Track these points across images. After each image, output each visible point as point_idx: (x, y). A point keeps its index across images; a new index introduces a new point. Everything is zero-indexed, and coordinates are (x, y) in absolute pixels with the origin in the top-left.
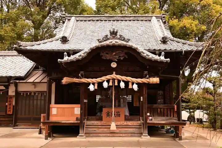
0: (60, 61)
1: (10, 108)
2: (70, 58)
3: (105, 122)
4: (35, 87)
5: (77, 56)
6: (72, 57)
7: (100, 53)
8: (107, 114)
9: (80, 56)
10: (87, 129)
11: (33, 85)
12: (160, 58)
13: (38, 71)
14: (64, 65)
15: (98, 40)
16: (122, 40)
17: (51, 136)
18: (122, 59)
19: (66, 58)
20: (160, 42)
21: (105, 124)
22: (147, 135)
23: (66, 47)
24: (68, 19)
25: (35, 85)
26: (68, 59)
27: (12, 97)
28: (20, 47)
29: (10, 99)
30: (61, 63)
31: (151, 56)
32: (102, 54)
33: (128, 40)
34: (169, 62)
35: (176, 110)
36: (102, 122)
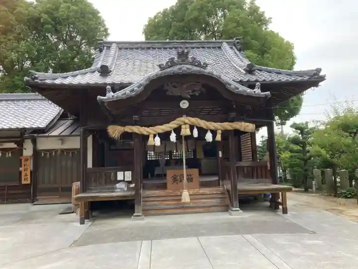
0: (100, 99)
1: (26, 175)
2: (115, 95)
3: (171, 191)
4: (63, 143)
5: (127, 90)
6: (120, 94)
7: (163, 86)
8: (173, 178)
9: (133, 91)
10: (145, 203)
11: (60, 139)
12: (255, 92)
13: (66, 121)
14: (107, 105)
15: (160, 66)
16: (196, 66)
17: (90, 216)
18: (197, 94)
19: (110, 95)
20: (245, 72)
21: (172, 193)
22: (239, 209)
23: (108, 80)
24: (107, 47)
25: (62, 140)
26: (113, 96)
27: (29, 158)
28: (35, 80)
29: (25, 161)
30: (102, 102)
31: (242, 89)
32: (166, 88)
33: (205, 66)
34: (270, 97)
35: (269, 168)
36: (167, 191)
